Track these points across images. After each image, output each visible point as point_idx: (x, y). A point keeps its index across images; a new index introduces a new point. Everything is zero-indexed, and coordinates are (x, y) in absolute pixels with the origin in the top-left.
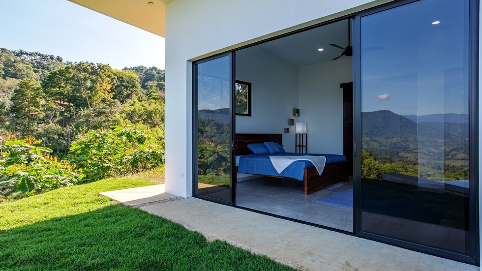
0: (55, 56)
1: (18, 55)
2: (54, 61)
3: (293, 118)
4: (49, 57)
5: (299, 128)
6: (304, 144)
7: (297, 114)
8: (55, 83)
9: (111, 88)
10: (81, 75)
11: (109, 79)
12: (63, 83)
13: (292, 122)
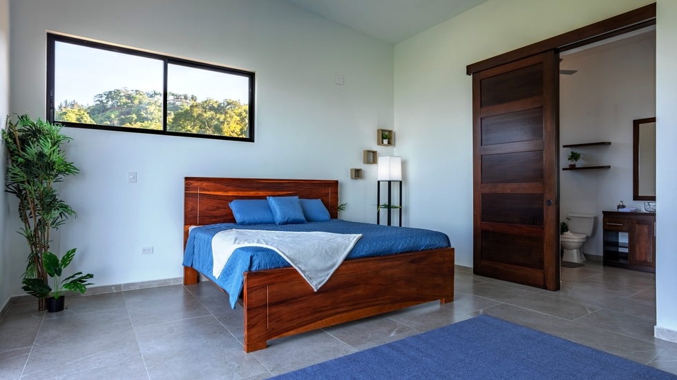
0: (189, 96)
1: (151, 96)
2: (188, 101)
3: (375, 147)
4: (182, 97)
5: (386, 169)
6: (395, 202)
7: (386, 141)
8: (180, 126)
9: (241, 129)
10: (208, 114)
11: (238, 118)
12: (189, 126)
13: (371, 157)
